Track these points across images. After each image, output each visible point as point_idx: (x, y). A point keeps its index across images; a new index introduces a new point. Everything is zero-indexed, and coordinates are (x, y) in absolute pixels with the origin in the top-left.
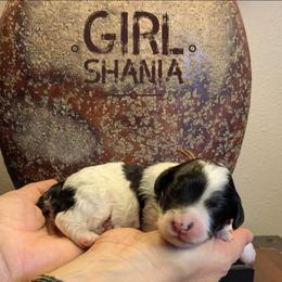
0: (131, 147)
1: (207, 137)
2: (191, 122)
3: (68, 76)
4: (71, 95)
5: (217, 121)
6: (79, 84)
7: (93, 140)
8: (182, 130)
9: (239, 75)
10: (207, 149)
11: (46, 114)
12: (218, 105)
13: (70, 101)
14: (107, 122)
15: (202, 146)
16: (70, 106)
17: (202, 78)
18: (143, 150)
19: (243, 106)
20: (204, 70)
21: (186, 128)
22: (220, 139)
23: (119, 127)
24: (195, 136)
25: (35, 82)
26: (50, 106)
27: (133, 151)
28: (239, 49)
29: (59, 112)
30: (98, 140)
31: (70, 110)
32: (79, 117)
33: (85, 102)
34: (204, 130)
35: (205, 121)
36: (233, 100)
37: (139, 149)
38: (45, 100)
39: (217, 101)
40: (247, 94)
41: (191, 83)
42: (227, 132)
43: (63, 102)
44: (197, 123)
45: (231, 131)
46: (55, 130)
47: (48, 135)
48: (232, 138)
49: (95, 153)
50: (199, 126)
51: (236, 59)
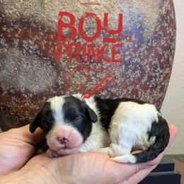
0: (84, 79)
1: (143, 72)
2: (131, 59)
3: (35, 23)
4: (37, 37)
5: (150, 59)
6: (43, 29)
7: (55, 73)
8: (124, 66)
9: (166, 25)
10: (143, 81)
11: (17, 53)
12: (151, 47)
13: (36, 43)
14: (65, 59)
15: (140, 79)
16: (36, 47)
17: (139, 25)
18: (94, 82)
19: (170, 49)
20: (140, 19)
21: (127, 64)
22: (154, 74)
23: (75, 63)
24: (134, 71)
25: (8, 27)
26: (21, 47)
27: (87, 82)
28: (166, 4)
29: (27, 51)
30: (58, 73)
31: (36, 50)
32: (43, 55)
33: (48, 44)
34: (141, 66)
35: (141, 60)
36: (163, 43)
37: (91, 80)
38: (16, 42)
39: (150, 44)
40: (173, 40)
41: (130, 29)
42: (159, 69)
43: (30, 43)
44: (135, 60)
45: (162, 68)
46: (25, 66)
47: (19, 70)
48: (162, 74)
49: (57, 84)
50: (137, 63)
51: (164, 12)
